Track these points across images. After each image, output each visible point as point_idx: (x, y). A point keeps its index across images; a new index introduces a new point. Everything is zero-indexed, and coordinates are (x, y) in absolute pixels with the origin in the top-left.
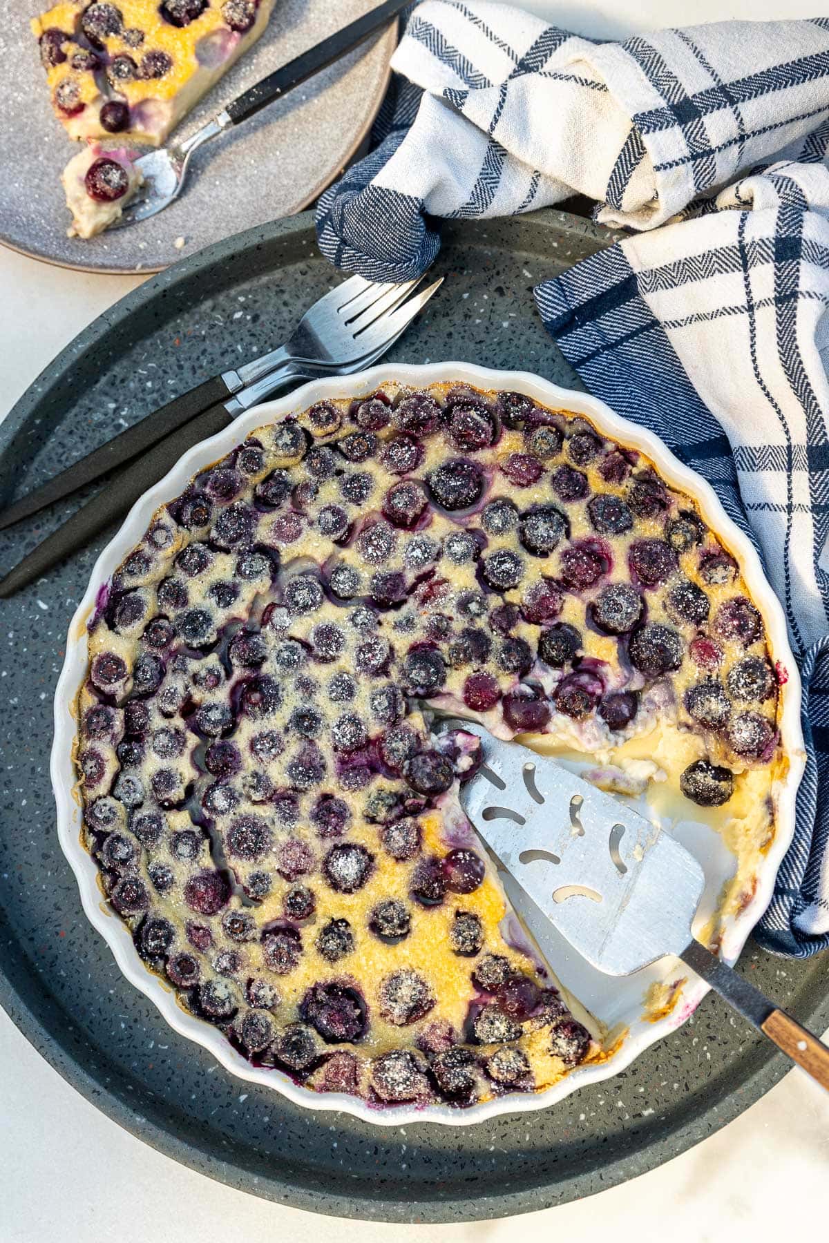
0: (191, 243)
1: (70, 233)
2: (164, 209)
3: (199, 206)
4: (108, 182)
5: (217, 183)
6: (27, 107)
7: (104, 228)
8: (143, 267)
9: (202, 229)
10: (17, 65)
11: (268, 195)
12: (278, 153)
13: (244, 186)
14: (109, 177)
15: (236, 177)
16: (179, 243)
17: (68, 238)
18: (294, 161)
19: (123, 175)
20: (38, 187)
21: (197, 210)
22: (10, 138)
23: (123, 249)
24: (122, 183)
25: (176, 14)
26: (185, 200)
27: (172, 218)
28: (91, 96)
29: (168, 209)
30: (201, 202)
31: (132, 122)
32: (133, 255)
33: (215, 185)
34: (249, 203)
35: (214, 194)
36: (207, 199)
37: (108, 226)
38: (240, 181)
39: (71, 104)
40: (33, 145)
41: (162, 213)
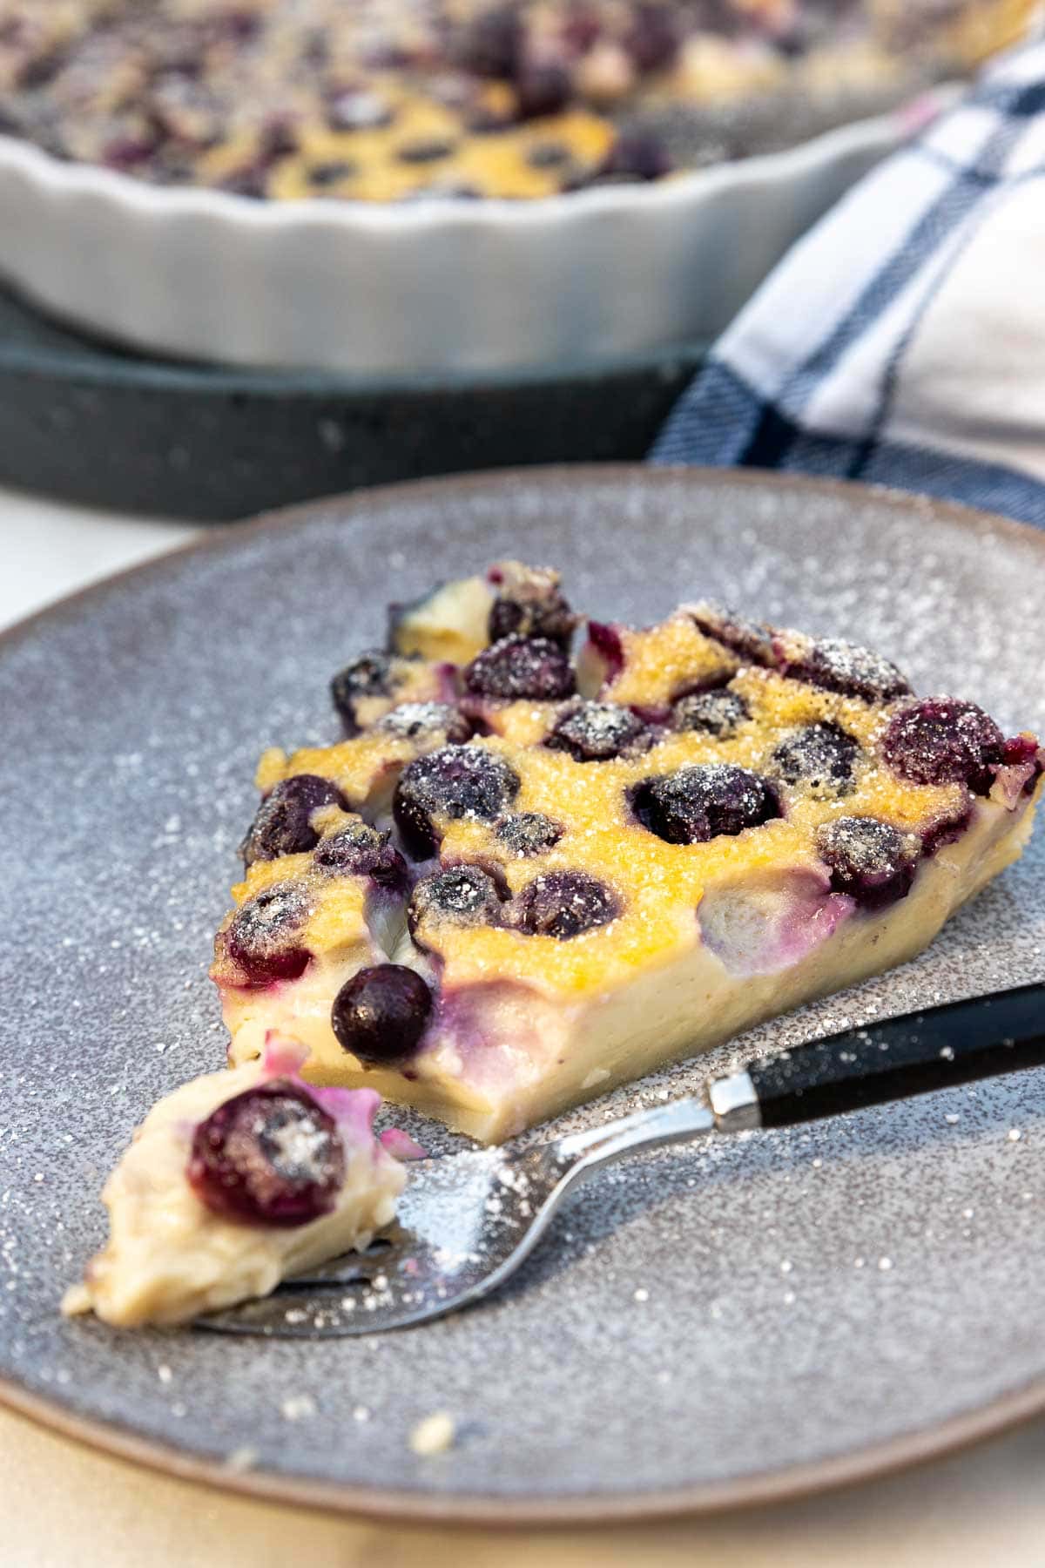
0: (475, 1446)
1: (74, 1300)
2: (425, 1323)
3: (552, 1347)
4: (270, 1149)
5: (641, 1295)
6: (151, 964)
7: (192, 1310)
8: (259, 1468)
9: (534, 1418)
10: (181, 875)
11: (815, 1377)
12: (885, 1263)
13: (734, 1330)
14: (281, 1136)
15: (712, 1296)
16: (433, 1434)
17: (57, 1313)
18: (943, 1300)
19: (332, 1152)
20: (61, 1156)
21: (537, 1355)
22: (59, 1021)
23: (221, 1399)
24: (319, 1172)
25: (676, 810)
26: (509, 1314)
27: (444, 1358)
28: (339, 935)
29: (439, 1328)
30: (566, 1338)
31: (432, 1035)
32: (246, 1428)
33: (631, 1302)
34: (736, 1383)
35: (615, 1326)
36: (586, 1334)
37: (212, 1313)
38: (724, 1310)
39: (269, 944)
40: (112, 1054)
41: (413, 1336)
